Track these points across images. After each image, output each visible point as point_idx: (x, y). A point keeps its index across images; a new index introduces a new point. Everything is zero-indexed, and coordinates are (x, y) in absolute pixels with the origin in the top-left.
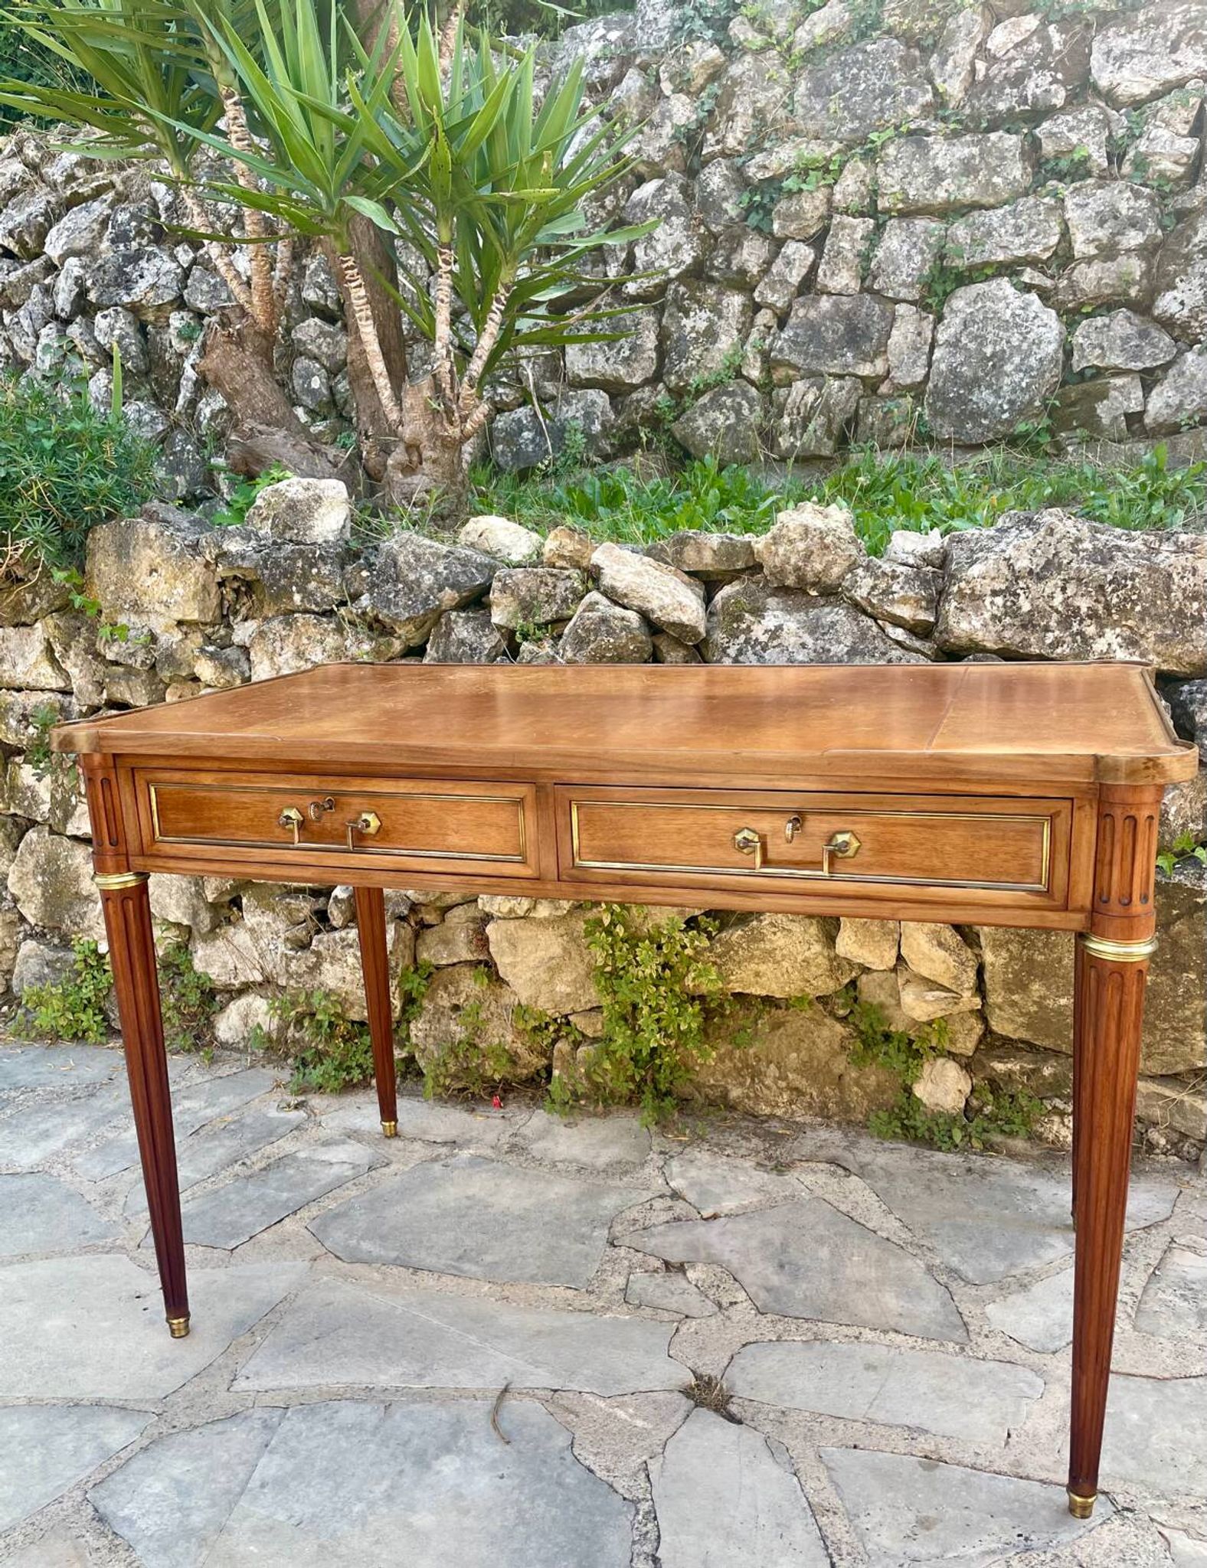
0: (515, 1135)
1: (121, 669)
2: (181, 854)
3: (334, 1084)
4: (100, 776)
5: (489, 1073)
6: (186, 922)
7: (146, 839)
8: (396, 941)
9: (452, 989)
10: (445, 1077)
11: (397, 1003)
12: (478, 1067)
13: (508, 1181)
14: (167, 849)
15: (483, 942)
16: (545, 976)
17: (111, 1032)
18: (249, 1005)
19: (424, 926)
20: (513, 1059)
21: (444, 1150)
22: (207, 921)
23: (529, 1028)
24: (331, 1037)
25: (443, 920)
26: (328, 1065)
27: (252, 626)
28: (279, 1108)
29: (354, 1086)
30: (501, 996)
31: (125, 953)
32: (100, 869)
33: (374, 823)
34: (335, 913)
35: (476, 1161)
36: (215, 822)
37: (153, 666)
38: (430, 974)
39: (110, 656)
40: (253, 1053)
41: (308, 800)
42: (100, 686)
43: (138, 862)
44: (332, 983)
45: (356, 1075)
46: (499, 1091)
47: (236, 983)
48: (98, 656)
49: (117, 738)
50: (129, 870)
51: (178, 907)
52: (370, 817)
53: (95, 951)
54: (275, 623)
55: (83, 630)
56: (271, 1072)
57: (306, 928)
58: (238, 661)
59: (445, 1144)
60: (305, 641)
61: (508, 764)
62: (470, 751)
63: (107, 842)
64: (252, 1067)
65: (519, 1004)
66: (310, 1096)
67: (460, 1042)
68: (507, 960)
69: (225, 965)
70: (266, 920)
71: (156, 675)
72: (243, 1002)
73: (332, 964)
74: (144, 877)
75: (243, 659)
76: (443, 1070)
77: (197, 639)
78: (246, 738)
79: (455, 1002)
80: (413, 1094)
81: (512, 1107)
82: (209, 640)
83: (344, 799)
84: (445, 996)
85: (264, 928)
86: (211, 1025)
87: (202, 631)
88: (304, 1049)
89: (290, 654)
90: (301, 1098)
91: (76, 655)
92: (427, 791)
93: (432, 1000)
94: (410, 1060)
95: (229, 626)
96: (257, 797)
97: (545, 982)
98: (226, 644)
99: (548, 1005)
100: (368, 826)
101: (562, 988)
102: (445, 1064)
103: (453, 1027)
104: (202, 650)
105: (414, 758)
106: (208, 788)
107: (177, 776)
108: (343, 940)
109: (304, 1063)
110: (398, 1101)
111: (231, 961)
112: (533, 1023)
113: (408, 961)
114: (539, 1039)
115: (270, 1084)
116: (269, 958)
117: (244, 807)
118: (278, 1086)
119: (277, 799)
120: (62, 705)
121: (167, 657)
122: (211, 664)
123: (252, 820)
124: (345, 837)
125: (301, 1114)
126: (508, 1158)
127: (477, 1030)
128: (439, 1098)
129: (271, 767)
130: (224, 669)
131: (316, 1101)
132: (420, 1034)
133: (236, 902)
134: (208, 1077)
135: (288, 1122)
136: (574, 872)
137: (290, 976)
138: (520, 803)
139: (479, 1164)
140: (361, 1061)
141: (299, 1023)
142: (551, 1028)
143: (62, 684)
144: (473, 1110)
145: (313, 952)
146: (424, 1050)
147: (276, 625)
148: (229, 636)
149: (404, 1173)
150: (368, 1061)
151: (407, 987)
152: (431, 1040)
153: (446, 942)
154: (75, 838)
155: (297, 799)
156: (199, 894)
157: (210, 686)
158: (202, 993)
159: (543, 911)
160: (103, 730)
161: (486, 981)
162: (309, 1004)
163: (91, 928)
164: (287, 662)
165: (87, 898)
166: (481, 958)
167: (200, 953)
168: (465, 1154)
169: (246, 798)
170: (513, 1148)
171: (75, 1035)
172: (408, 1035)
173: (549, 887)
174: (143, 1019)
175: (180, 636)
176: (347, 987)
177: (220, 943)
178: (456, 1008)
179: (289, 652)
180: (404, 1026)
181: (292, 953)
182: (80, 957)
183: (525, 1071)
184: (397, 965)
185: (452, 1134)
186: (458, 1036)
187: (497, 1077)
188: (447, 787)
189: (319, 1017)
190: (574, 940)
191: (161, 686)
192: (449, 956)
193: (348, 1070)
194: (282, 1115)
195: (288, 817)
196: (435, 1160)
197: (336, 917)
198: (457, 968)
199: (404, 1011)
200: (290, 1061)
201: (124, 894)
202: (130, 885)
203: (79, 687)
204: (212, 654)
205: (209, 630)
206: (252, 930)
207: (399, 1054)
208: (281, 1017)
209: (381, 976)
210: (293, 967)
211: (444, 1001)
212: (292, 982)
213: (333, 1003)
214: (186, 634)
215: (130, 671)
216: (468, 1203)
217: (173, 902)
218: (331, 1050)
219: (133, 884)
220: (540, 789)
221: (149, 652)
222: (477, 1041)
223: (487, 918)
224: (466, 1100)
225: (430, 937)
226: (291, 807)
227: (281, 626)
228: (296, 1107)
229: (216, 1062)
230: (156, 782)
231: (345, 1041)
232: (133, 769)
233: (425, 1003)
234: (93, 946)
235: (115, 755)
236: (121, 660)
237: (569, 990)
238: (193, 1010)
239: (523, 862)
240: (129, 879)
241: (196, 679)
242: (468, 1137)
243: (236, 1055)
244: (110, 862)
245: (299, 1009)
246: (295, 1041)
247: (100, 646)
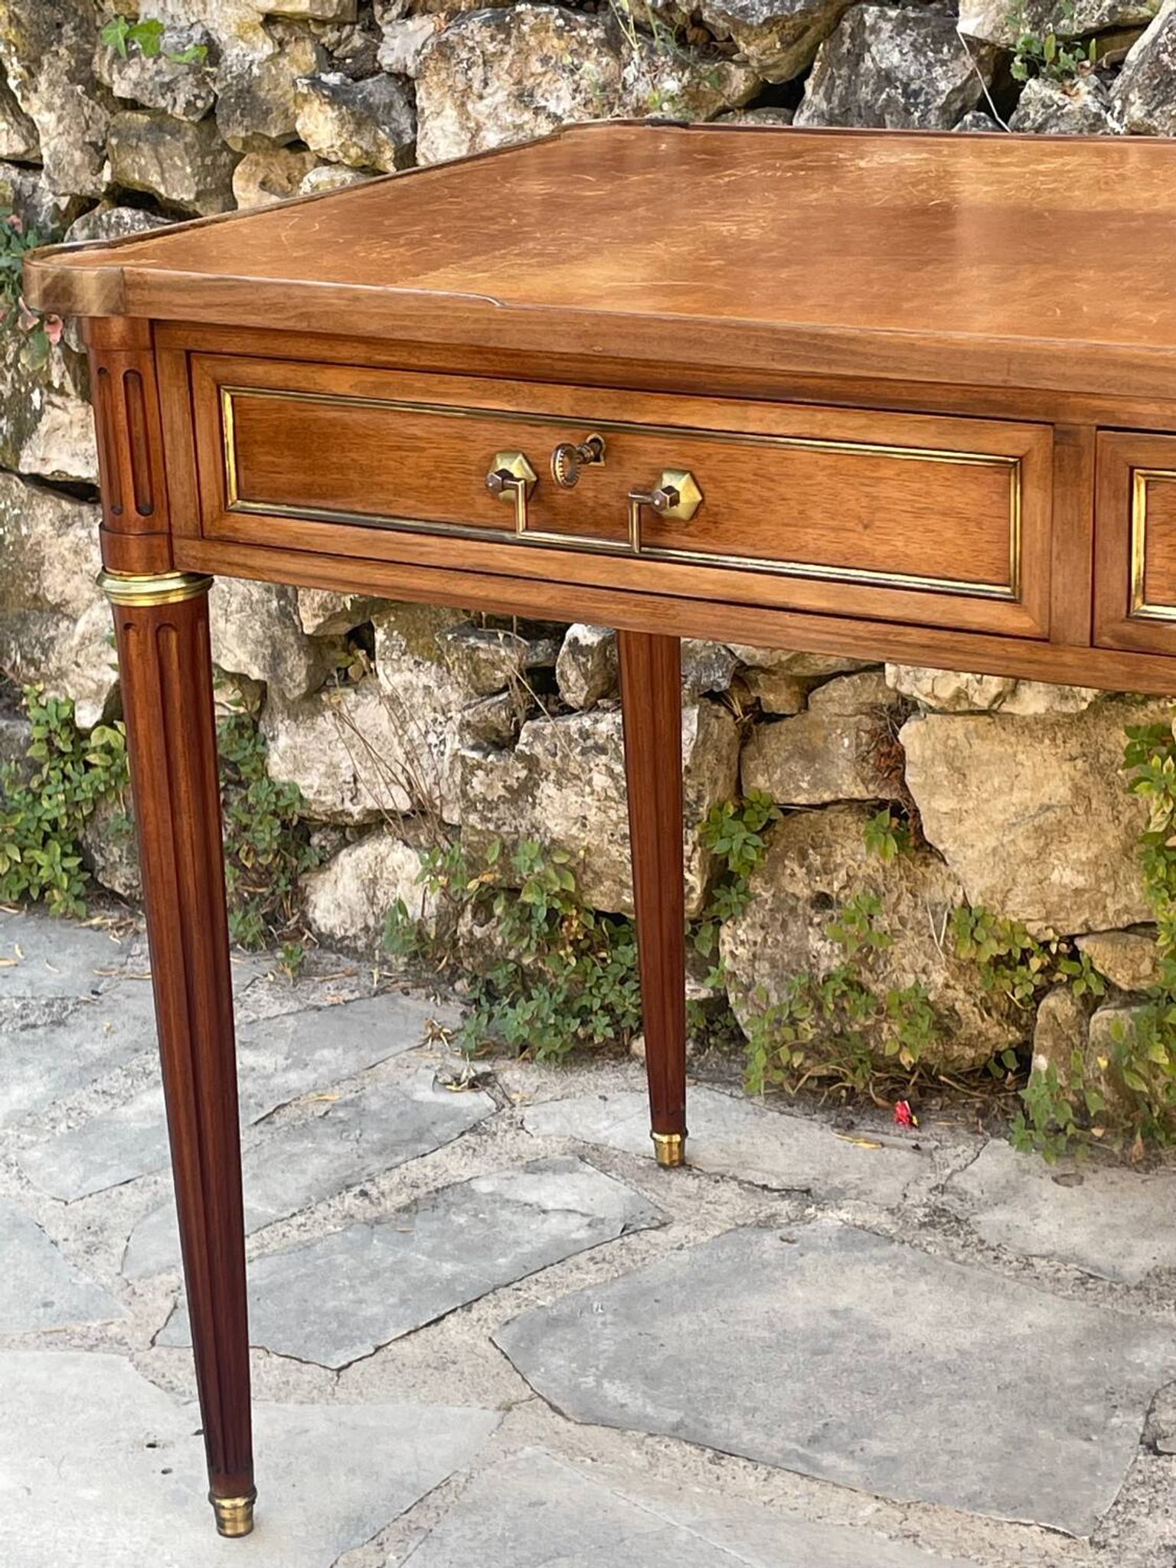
0: (942, 1189)
1: (143, 119)
2: (279, 539)
3: (555, 1043)
4: (121, 366)
5: (890, 1050)
6: (256, 674)
7: (210, 503)
8: (700, 747)
9: (815, 859)
10: (793, 1049)
11: (694, 880)
12: (864, 1034)
13: (923, 1286)
14: (252, 528)
15: (893, 762)
16: (1027, 847)
17: (97, 895)
18: (381, 860)
19: (762, 717)
20: (945, 1024)
21: (785, 1207)
22: (301, 675)
23: (984, 958)
24: (549, 942)
25: (806, 707)
26: (541, 1002)
27: (422, 28)
28: (441, 1085)
29: (596, 1051)
30: (925, 882)
31: (158, 742)
32: (115, 560)
33: (689, 495)
34: (572, 675)
35: (853, 1237)
36: (353, 475)
37: (210, 114)
38: (771, 822)
39: (122, 89)
40: (384, 962)
41: (551, 438)
42: (98, 153)
43: (190, 551)
44: (557, 828)
45: (602, 1028)
46: (910, 1091)
47: (356, 810)
48: (96, 88)
49: (161, 286)
50: (173, 568)
51: (242, 638)
52: (680, 483)
53: (69, 722)
54: (474, 24)
55: (67, 29)
56: (420, 1006)
57: (507, 704)
58: (390, 106)
59: (787, 1192)
60: (536, 67)
61: (996, 379)
62: (912, 347)
63: (132, 507)
64: (382, 991)
65: (965, 905)
66: (501, 1064)
67: (829, 977)
68: (943, 804)
69: (332, 771)
70: (424, 680)
71: (214, 133)
72: (367, 852)
73: (559, 786)
74: (200, 582)
75: (400, 102)
76: (788, 1033)
77: (305, 55)
78: (428, 299)
79: (821, 888)
80: (719, 1079)
81: (938, 1128)
82: (328, 58)
83: (626, 440)
84: (801, 872)
85: (418, 698)
86: (299, 897)
87: (315, 38)
88: (491, 963)
89: (501, 96)
90: (483, 1067)
91: (52, 84)
92: (805, 429)
93: (771, 879)
94: (718, 1005)
95: (372, 29)
96: (442, 427)
97: (1027, 860)
98: (364, 68)
99: (1031, 912)
100: (675, 501)
101: (1064, 876)
102: (794, 1022)
103: (815, 943)
104: (315, 83)
105: (789, 358)
106: (340, 401)
107: (277, 373)
108: (585, 734)
109: (491, 993)
110: (689, 1091)
111: (346, 761)
112: (993, 949)
113: (723, 790)
114: (1006, 984)
115: (420, 1030)
116: (425, 761)
117: (409, 445)
118: (436, 1037)
119: (484, 430)
120: (18, 193)
121: (241, 94)
122: (332, 114)
123: (429, 475)
124: (625, 523)
125: (483, 1100)
126: (926, 1237)
127: (868, 954)
128: (776, 1094)
129: (477, 364)
130: (360, 124)
131: (514, 1075)
132: (741, 951)
133: (361, 638)
134: (292, 1005)
135: (455, 1114)
136: (1128, 628)
137: (470, 806)
138: (1016, 466)
139: (862, 1245)
140: (612, 998)
141: (483, 907)
142: (1035, 963)
143: (20, 147)
144: (851, 1126)
145: (522, 757)
146: (748, 988)
147: (476, 30)
148: (371, 49)
149: (698, 1246)
150: (628, 1000)
151: (719, 847)
152: (764, 967)
153: (810, 755)
154: (37, 481)
155: (524, 435)
156: (287, 616)
157: (326, 162)
158: (285, 825)
159: (1033, 701)
160: (129, 266)
161: (893, 847)
162: (507, 868)
163: (62, 673)
164: (494, 115)
165: (56, 609)
166: (884, 795)
167: (283, 741)
168: (831, 1219)
169: (417, 428)
170: (937, 1218)
171: (25, 894)
172: (716, 952)
173: (1069, 658)
174: (189, 880)
175: (268, 48)
176: (589, 838)
177: (326, 722)
178: (823, 901)
179: (500, 91)
180: (707, 931)
181: (476, 755)
182: (39, 733)
183: (970, 1053)
184: (700, 798)
185: (803, 1173)
186: (824, 963)
187: (907, 1059)
188: (850, 424)
189: (527, 897)
190: (1098, 769)
191: (225, 158)
192: (814, 786)
193: (584, 1015)
194: (443, 1098)
195: (506, 474)
196: (765, 1224)
197: (573, 685)
198: (830, 815)
199: (708, 898)
200: (461, 985)
201: (161, 616)
202: (173, 599)
203: (55, 154)
204: (334, 90)
205: (330, 37)
206: (393, 701)
207: (695, 991)
208: (445, 890)
209: (666, 823)
210: (478, 784)
211: (799, 885)
212: (473, 819)
213: (560, 868)
214: (281, 43)
215: (161, 124)
216: (835, 1325)
217: (232, 628)
218: (549, 968)
219: (179, 598)
220: (1062, 437)
221: (201, 83)
222: (866, 976)
223: (904, 708)
224: (835, 1103)
225: (775, 742)
226: (511, 451)
227: (486, 33)
228: (472, 1086)
229: (309, 975)
230: (235, 384)
231: (580, 954)
232: (188, 353)
233: (757, 885)
234: (65, 712)
235: (153, 322)
236: (145, 100)
237: (1080, 881)
238: (264, 860)
239: (1014, 601)
240: (172, 586)
241: (297, 145)
242: (837, 1182)
243: (351, 964)
244: (135, 550)
245: (487, 878)
246: (474, 945)
247: (101, 66)
